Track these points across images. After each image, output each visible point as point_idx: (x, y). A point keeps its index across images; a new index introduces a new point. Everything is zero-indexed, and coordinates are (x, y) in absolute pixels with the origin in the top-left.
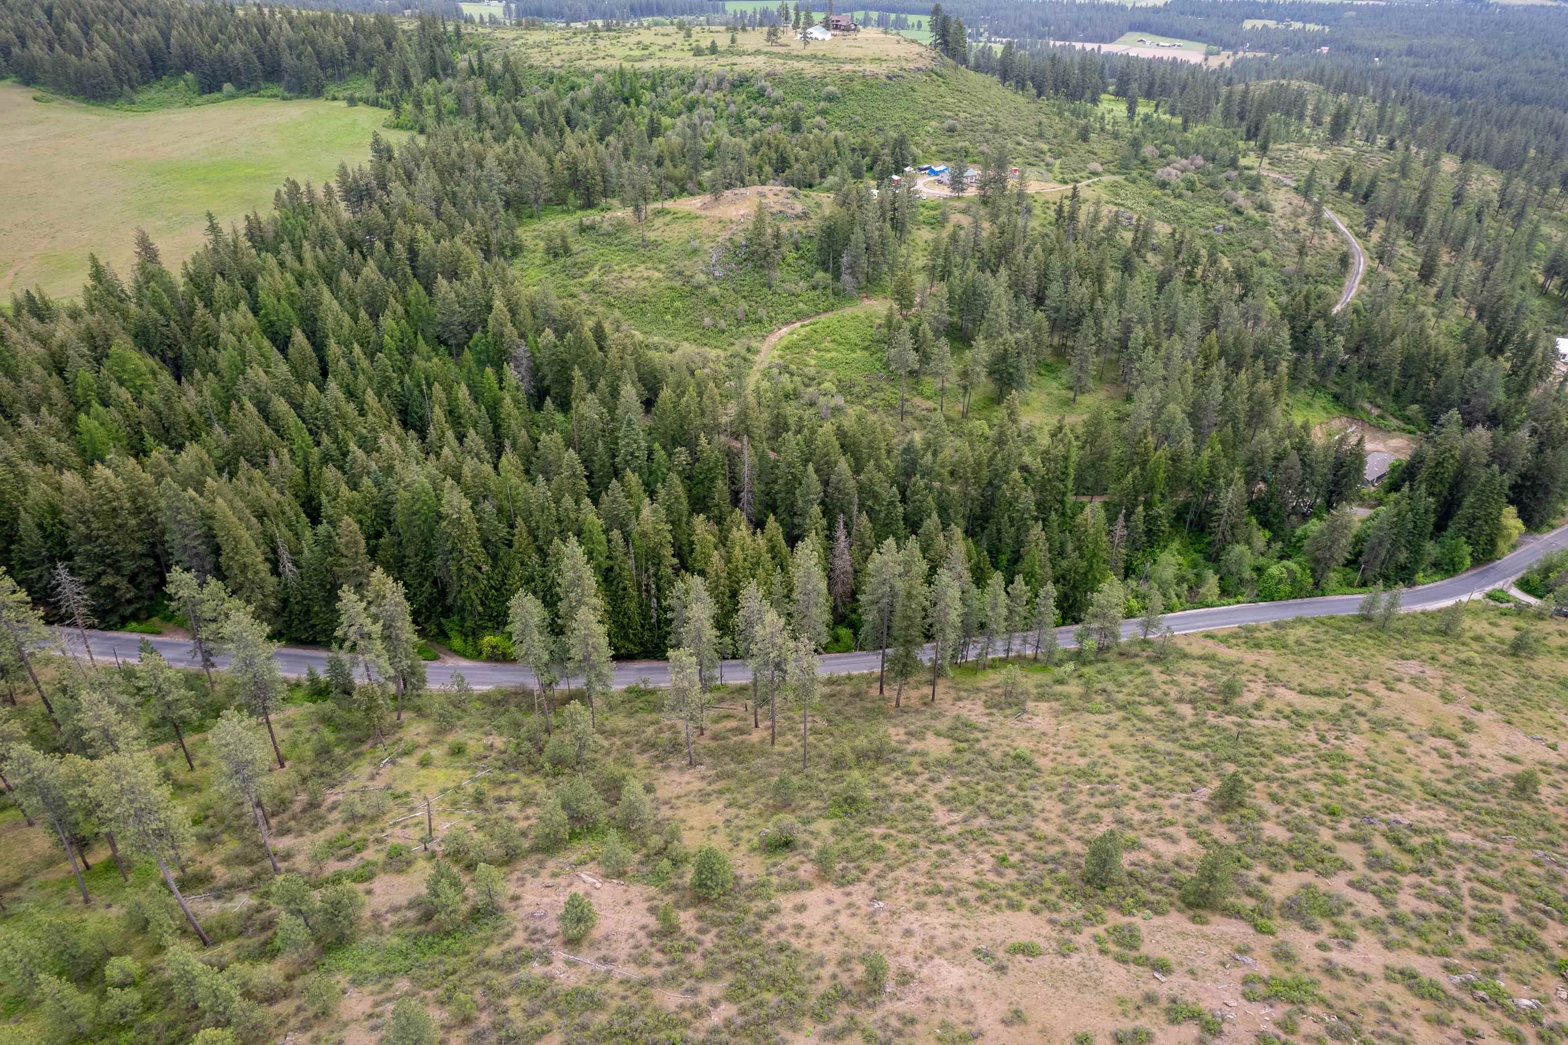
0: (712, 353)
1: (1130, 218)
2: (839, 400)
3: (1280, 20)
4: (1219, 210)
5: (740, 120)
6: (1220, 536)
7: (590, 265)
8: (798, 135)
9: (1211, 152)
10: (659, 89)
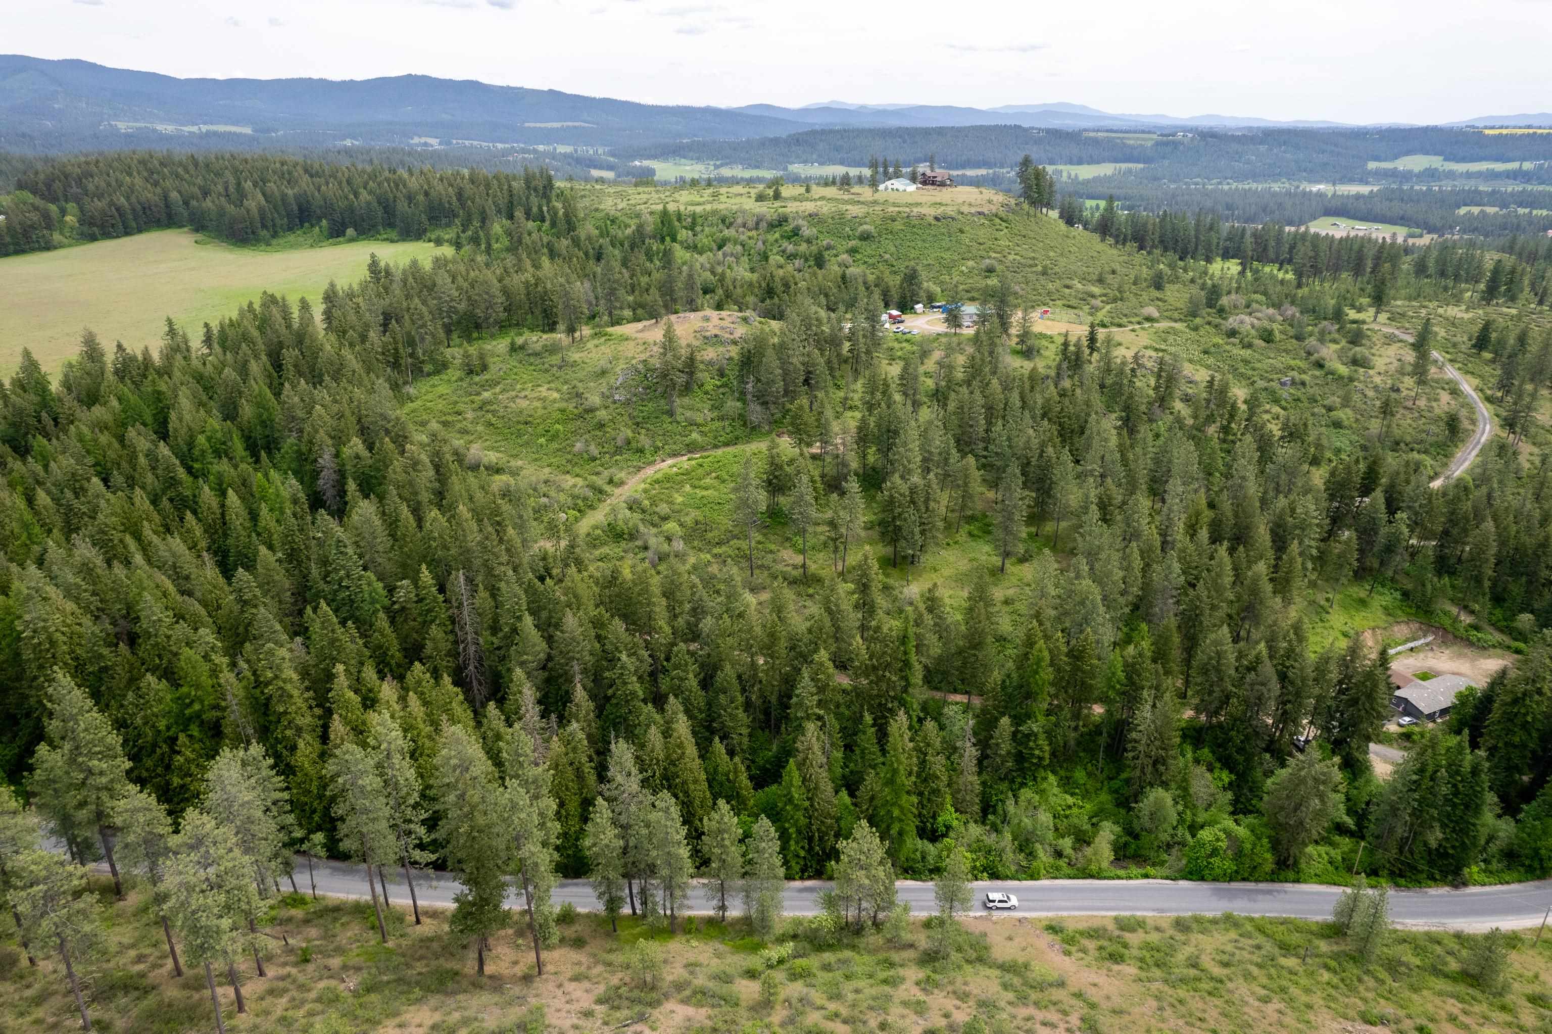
0: (569, 481)
2: (680, 546)
3: (1504, 206)
4: (1293, 363)
5: (765, 258)
6: (1138, 773)
7: (494, 383)
10: (698, 229)
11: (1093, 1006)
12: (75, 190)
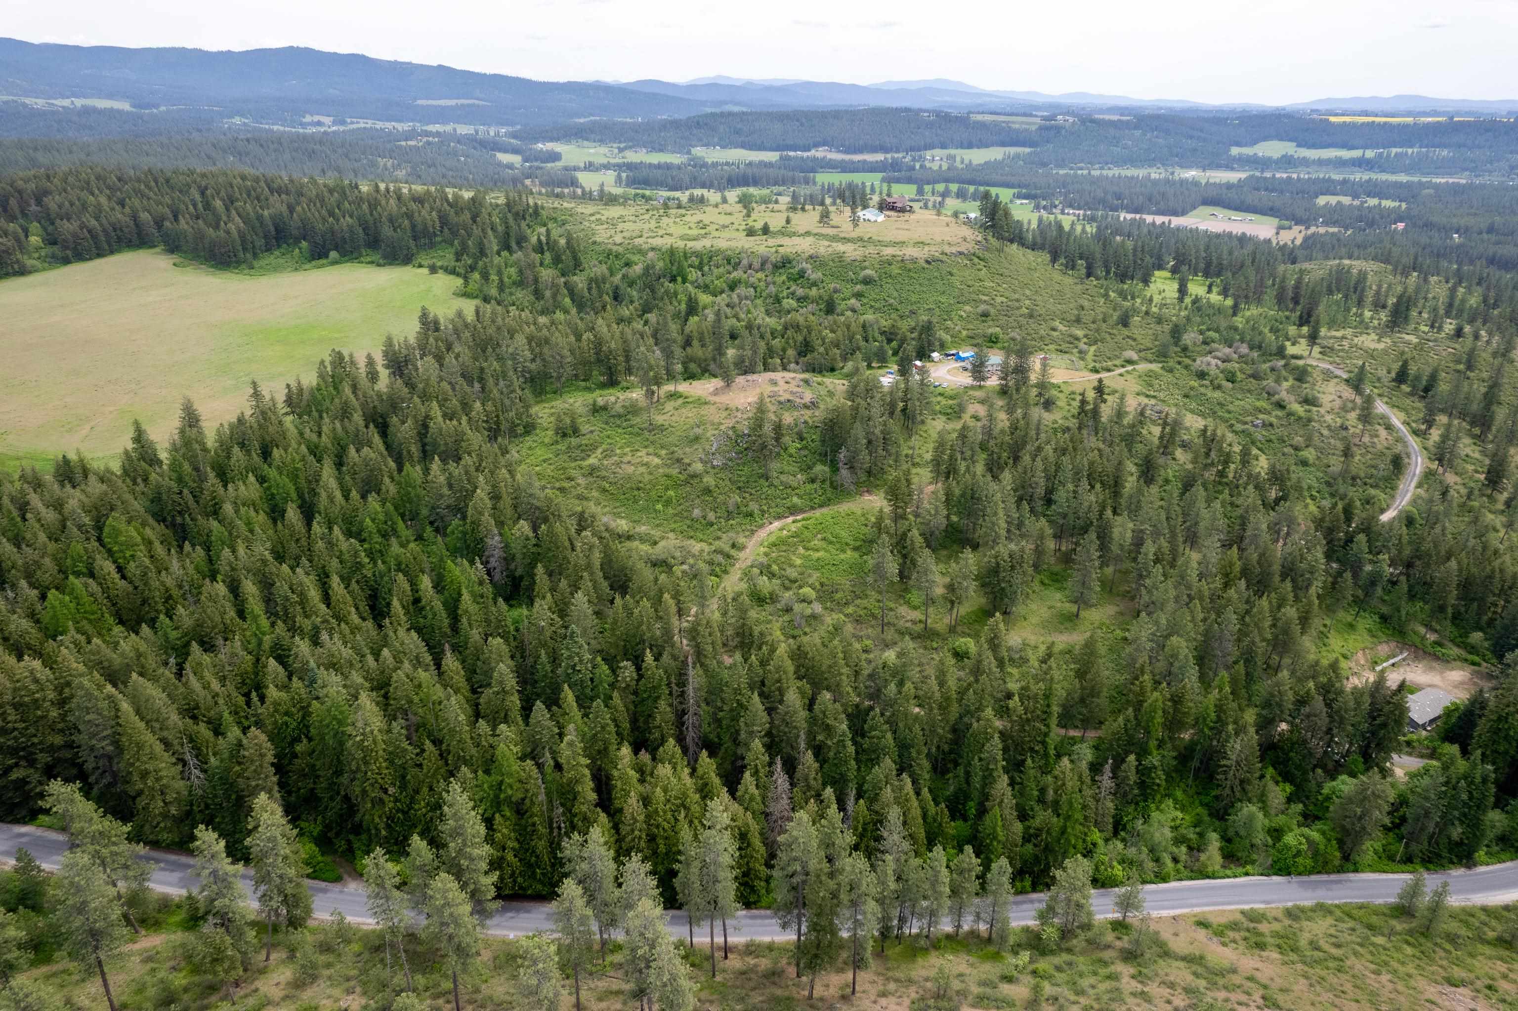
0: (696, 547)
1: (1160, 412)
2: (817, 608)
3: (1355, 196)
4: (1259, 404)
5: (778, 300)
6: (1227, 791)
7: (593, 447)
8: (830, 317)
9: (1258, 339)
10: (706, 268)
11: (1265, 987)
12: (34, 208)
